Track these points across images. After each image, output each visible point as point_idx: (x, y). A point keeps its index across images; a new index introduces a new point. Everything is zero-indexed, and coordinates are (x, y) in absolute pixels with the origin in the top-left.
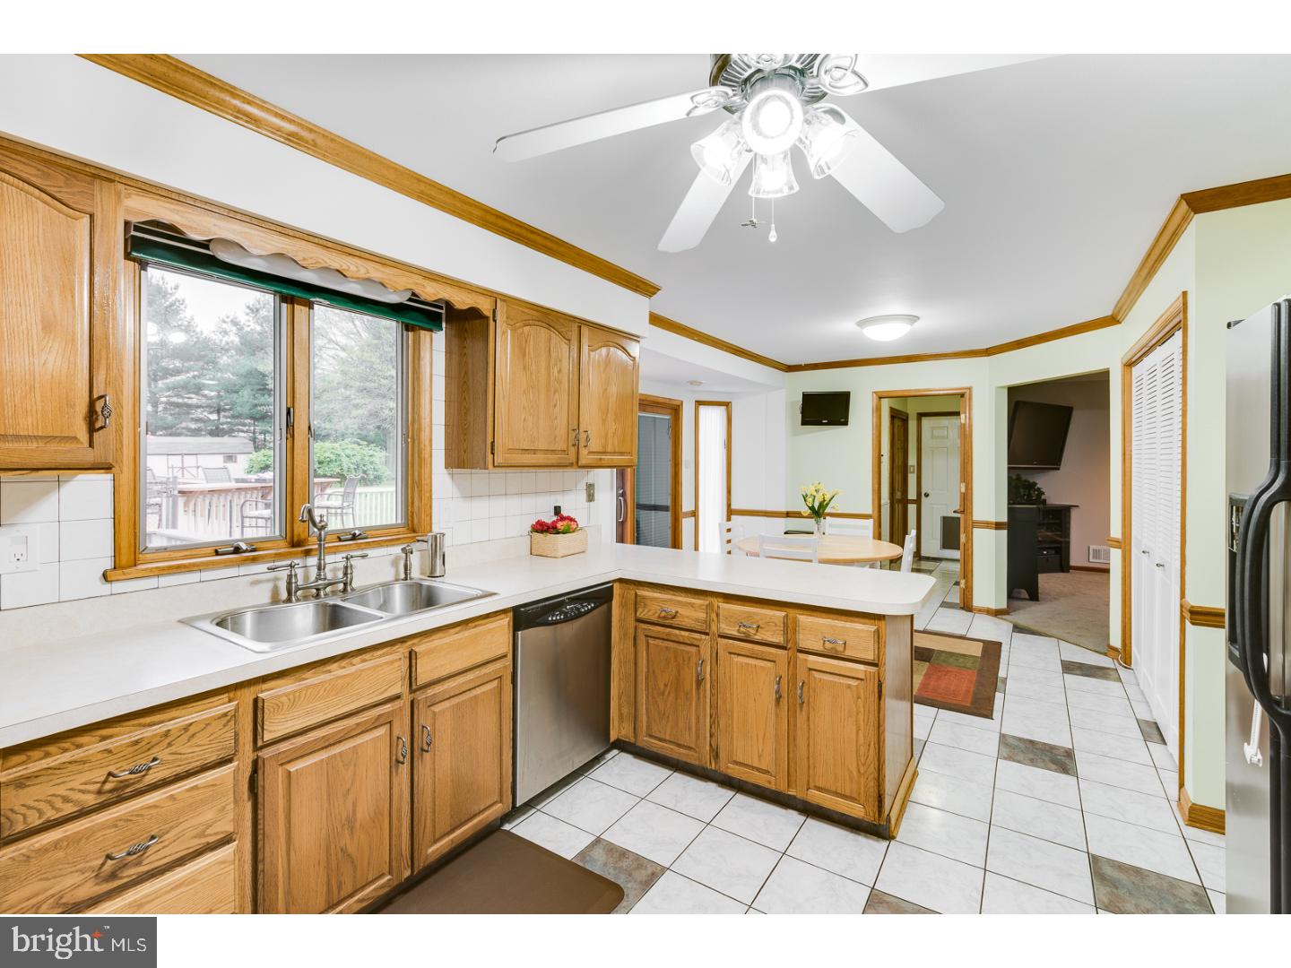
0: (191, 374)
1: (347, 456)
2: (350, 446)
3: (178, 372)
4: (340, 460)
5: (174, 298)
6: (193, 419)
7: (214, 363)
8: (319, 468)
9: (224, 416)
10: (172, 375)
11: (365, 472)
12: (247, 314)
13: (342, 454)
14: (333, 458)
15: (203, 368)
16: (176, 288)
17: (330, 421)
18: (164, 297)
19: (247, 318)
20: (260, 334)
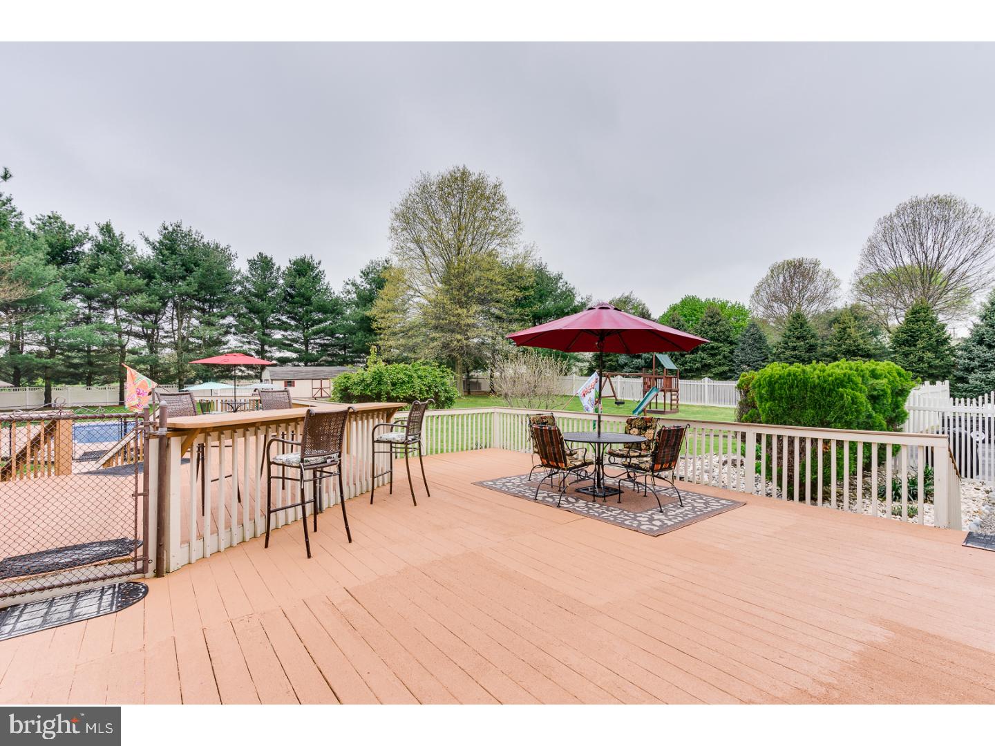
0: (328, 323)
1: (420, 377)
2: (422, 367)
3: (320, 321)
4: (412, 382)
5: (318, 271)
6: (329, 355)
7: (341, 313)
8: (392, 390)
9: (349, 352)
10: (317, 324)
11: (436, 394)
12: (361, 277)
13: (414, 375)
14: (406, 379)
15: (334, 318)
16: (320, 263)
17: (414, 352)
18: (312, 270)
19: (362, 280)
20: (369, 290)
